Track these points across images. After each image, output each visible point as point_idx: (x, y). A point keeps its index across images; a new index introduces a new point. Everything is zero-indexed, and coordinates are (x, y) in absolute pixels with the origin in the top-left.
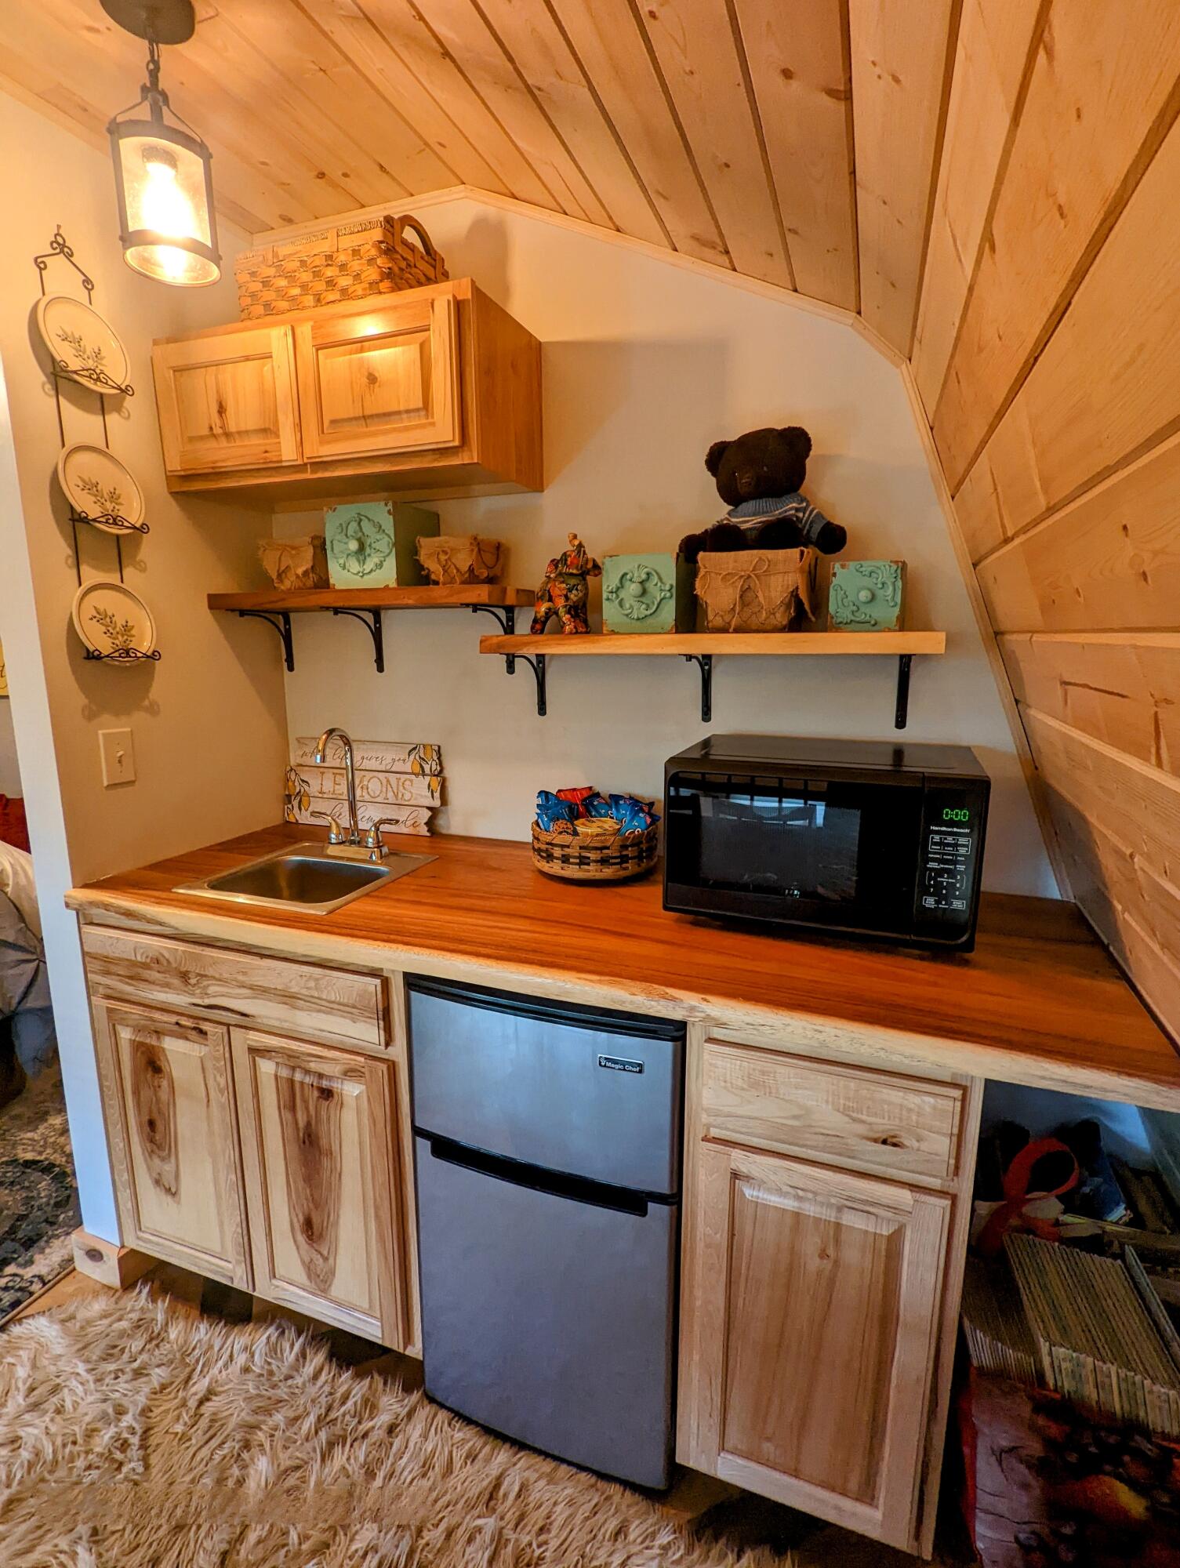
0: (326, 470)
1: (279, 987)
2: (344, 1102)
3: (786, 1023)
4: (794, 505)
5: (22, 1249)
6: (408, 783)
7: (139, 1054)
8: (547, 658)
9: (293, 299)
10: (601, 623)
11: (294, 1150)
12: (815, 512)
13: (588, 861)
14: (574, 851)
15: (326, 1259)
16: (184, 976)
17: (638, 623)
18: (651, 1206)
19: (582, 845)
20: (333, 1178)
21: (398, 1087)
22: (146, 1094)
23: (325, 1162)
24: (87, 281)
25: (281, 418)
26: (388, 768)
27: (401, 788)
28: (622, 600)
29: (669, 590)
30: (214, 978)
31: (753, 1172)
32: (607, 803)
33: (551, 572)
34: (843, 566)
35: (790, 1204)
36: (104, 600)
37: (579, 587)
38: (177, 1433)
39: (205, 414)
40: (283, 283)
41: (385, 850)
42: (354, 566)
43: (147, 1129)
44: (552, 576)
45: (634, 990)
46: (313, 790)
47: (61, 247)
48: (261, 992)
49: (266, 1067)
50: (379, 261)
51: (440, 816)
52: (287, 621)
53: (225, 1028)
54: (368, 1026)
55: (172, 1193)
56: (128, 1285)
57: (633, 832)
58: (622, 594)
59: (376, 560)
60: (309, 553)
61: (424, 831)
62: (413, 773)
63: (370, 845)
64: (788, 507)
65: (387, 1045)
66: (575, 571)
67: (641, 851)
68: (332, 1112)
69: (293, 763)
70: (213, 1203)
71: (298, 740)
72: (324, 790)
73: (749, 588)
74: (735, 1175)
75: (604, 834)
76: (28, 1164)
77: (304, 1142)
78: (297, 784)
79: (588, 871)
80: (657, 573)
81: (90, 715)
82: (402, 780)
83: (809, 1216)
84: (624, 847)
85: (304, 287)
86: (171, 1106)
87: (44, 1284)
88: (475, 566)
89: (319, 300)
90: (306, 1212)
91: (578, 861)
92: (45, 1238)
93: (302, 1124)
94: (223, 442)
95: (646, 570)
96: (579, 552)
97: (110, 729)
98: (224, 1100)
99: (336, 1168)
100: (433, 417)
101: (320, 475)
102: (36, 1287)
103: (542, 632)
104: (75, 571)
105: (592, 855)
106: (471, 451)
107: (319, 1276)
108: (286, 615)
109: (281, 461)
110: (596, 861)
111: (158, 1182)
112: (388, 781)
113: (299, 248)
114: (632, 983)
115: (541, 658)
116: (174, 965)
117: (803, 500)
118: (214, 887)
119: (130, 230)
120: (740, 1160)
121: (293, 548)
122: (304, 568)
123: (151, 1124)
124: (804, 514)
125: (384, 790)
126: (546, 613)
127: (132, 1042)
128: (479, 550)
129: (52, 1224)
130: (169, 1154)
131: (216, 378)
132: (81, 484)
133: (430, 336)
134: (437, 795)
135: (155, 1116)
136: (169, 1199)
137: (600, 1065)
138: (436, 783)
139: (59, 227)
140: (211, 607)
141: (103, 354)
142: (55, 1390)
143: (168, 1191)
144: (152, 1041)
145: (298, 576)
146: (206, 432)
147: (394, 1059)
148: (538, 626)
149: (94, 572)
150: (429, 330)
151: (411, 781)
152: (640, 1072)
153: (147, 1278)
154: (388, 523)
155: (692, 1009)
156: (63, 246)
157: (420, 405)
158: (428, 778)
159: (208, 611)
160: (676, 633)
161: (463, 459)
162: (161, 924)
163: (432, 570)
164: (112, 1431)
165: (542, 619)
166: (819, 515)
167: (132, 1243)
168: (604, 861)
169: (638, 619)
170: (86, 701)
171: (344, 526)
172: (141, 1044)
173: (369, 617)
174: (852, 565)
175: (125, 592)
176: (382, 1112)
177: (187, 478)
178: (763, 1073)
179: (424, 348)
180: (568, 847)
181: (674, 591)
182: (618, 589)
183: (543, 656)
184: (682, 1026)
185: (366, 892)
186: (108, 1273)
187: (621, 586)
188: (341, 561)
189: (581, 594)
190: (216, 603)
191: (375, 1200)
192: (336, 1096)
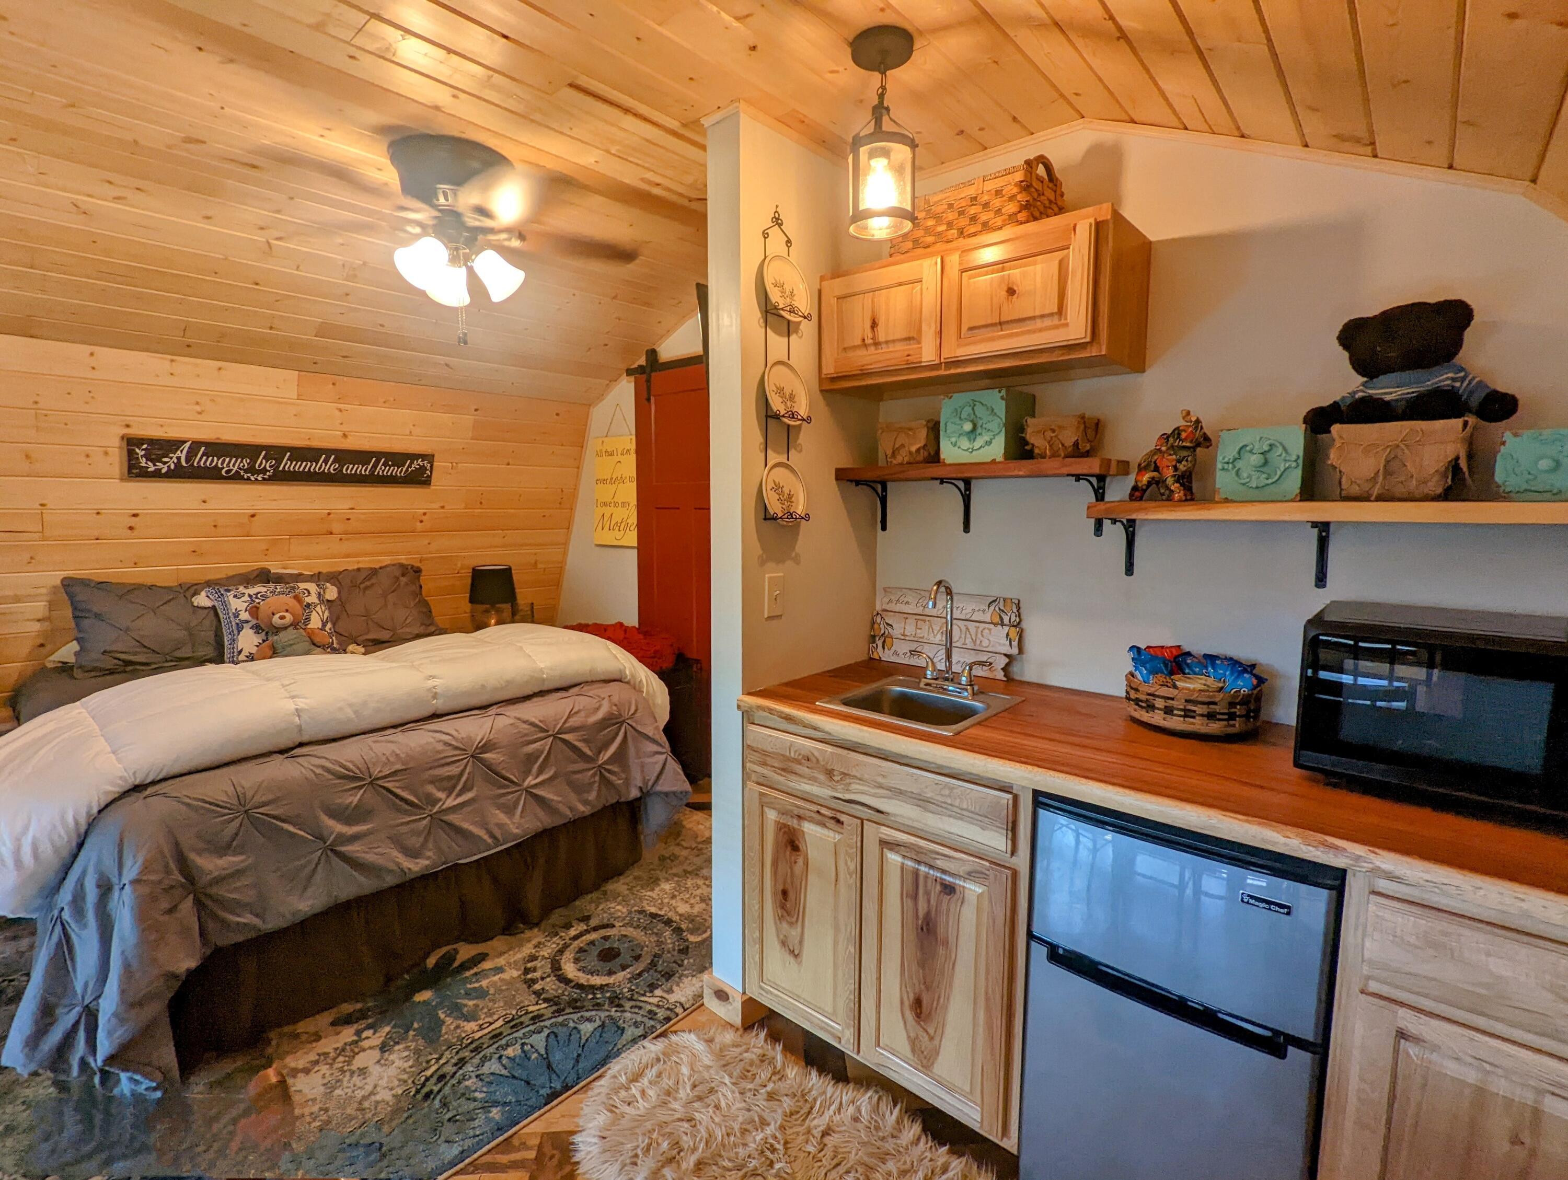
0: (959, 367)
1: (915, 791)
2: (966, 899)
3: (1479, 886)
4: (1450, 375)
5: (664, 980)
6: (986, 631)
7: (781, 834)
8: (1137, 523)
9: (940, 234)
10: (1214, 491)
11: (911, 936)
12: (1475, 382)
13: (1192, 714)
14: (1178, 704)
15: (931, 1039)
16: (830, 773)
17: (1257, 492)
18: (1290, 1049)
19: (1188, 698)
20: (946, 966)
21: (1018, 892)
22: (783, 868)
23: (941, 950)
24: (789, 242)
25: (924, 327)
26: (968, 617)
27: (979, 635)
28: (1239, 469)
29: (1296, 461)
30: (855, 777)
31: (1424, 1034)
32: (1200, 662)
33: (1161, 446)
34: (1516, 435)
35: (1472, 1076)
36: (781, 475)
37: (1189, 459)
38: (809, 1153)
39: (860, 329)
40: (931, 223)
41: (976, 688)
42: (965, 443)
43: (780, 896)
44: (1164, 449)
45: (1288, 834)
46: (897, 632)
47: (777, 221)
48: (899, 793)
49: (893, 858)
50: (1019, 197)
51: (1015, 663)
52: (884, 489)
53: (859, 821)
54: (997, 834)
55: (795, 955)
56: (747, 1026)
57: (1239, 691)
58: (1239, 464)
59: (987, 438)
60: (923, 433)
61: (1000, 675)
62: (992, 623)
63: (963, 683)
64: (1442, 378)
65: (1013, 854)
66: (1188, 444)
67: (1249, 711)
68: (952, 906)
69: (878, 608)
70: (830, 971)
71: (885, 590)
72: (906, 633)
73: (1396, 457)
74: (1402, 1035)
75: (1207, 691)
76: (654, 916)
77: (922, 929)
78: (882, 626)
79: (1193, 724)
80: (1281, 444)
81: (762, 562)
82: (981, 629)
83: (1498, 1094)
84: (1232, 704)
85: (950, 225)
86: (803, 882)
87: (685, 1010)
88: (1080, 441)
89: (962, 233)
90: (917, 990)
91: (1182, 713)
92: (677, 975)
93: (921, 914)
94: (872, 349)
95: (1268, 442)
96: (1196, 428)
97: (773, 573)
98: (852, 881)
99: (951, 957)
100: (1066, 319)
101: (953, 371)
102: (679, 1010)
103: (1141, 499)
104: (763, 454)
105: (1199, 709)
106: (1100, 346)
107: (923, 1052)
108: (884, 485)
109: (921, 362)
110: (1202, 715)
111: (784, 943)
112: (967, 629)
113: (948, 194)
114: (1283, 827)
115: (1132, 522)
116: (822, 763)
117: (1462, 369)
118: (846, 703)
119: (861, 209)
120: (1407, 1020)
121: (910, 429)
122: (917, 446)
123: (785, 893)
124: (1462, 383)
125: (963, 636)
126: (1149, 482)
127: (777, 823)
128: (1085, 427)
129: (680, 966)
130: (797, 921)
131: (873, 302)
132: (775, 389)
133: (1069, 254)
134: (1015, 644)
135: (789, 887)
136: (792, 959)
137: (1242, 901)
138: (1014, 632)
139: (777, 206)
140: (837, 479)
141: (795, 292)
142: (712, 1091)
143: (792, 952)
144: (794, 823)
145: (910, 453)
146: (859, 342)
147: (1018, 869)
148: (1137, 494)
149: (774, 455)
150: (1068, 248)
151: (990, 630)
152: (1288, 914)
153: (762, 1024)
154: (1001, 408)
155: (1358, 858)
156: (778, 219)
157: (1056, 310)
158: (1006, 629)
159: (834, 482)
160: (1301, 500)
161: (1091, 352)
162: (815, 729)
163: (1036, 444)
164: (759, 1137)
165: (1144, 487)
166: (1480, 382)
167: (754, 993)
168: (1211, 716)
169: (1257, 488)
170: (761, 552)
171: (959, 410)
172: (785, 825)
173: (961, 485)
174: (1527, 434)
175: (792, 470)
176: (1001, 914)
177: (833, 379)
178: (1445, 934)
179: (1062, 266)
180: (1172, 699)
181: (1300, 461)
182: (1235, 460)
183: (1134, 521)
184: (1340, 875)
185: (976, 721)
186: (732, 1012)
187: (1239, 457)
188: (954, 440)
189: (1190, 465)
190: (841, 475)
191: (986, 993)
192: (958, 892)
